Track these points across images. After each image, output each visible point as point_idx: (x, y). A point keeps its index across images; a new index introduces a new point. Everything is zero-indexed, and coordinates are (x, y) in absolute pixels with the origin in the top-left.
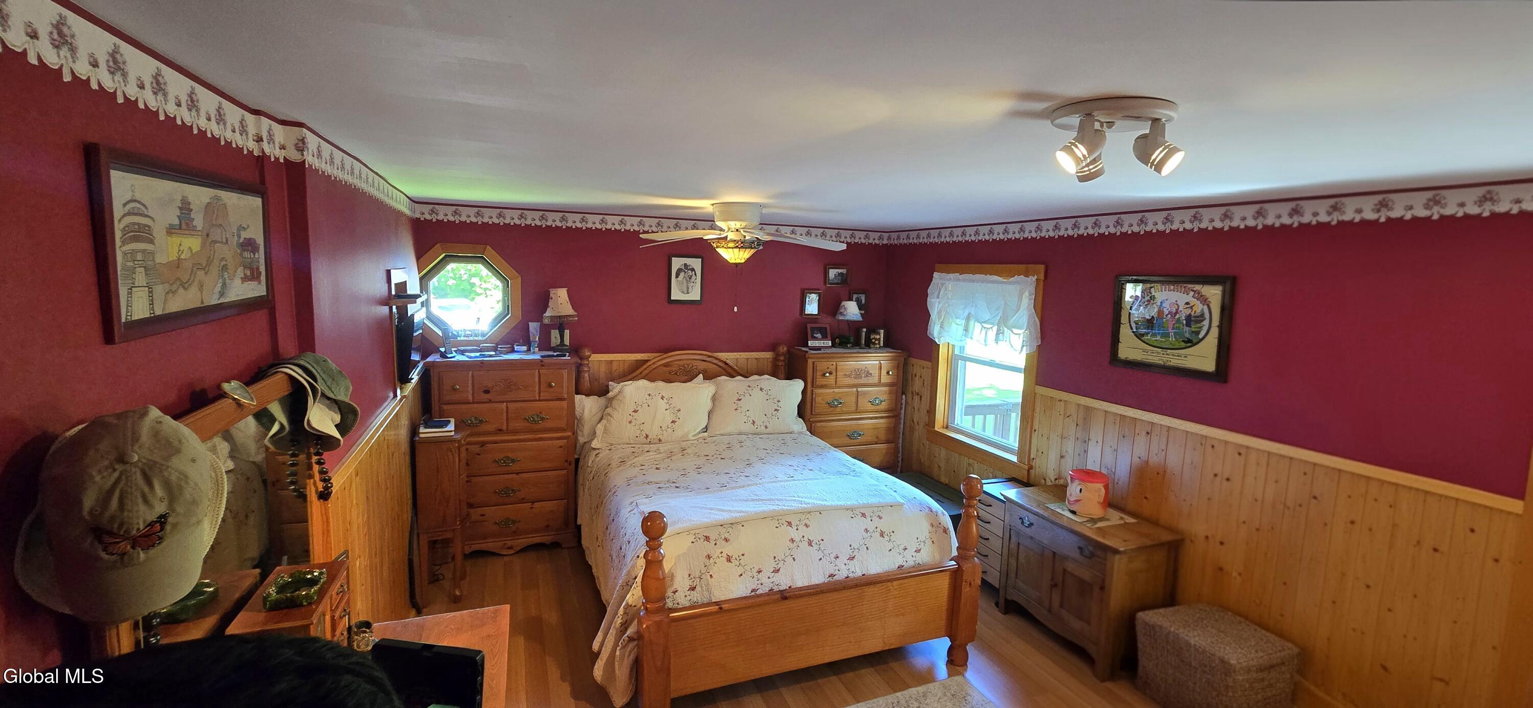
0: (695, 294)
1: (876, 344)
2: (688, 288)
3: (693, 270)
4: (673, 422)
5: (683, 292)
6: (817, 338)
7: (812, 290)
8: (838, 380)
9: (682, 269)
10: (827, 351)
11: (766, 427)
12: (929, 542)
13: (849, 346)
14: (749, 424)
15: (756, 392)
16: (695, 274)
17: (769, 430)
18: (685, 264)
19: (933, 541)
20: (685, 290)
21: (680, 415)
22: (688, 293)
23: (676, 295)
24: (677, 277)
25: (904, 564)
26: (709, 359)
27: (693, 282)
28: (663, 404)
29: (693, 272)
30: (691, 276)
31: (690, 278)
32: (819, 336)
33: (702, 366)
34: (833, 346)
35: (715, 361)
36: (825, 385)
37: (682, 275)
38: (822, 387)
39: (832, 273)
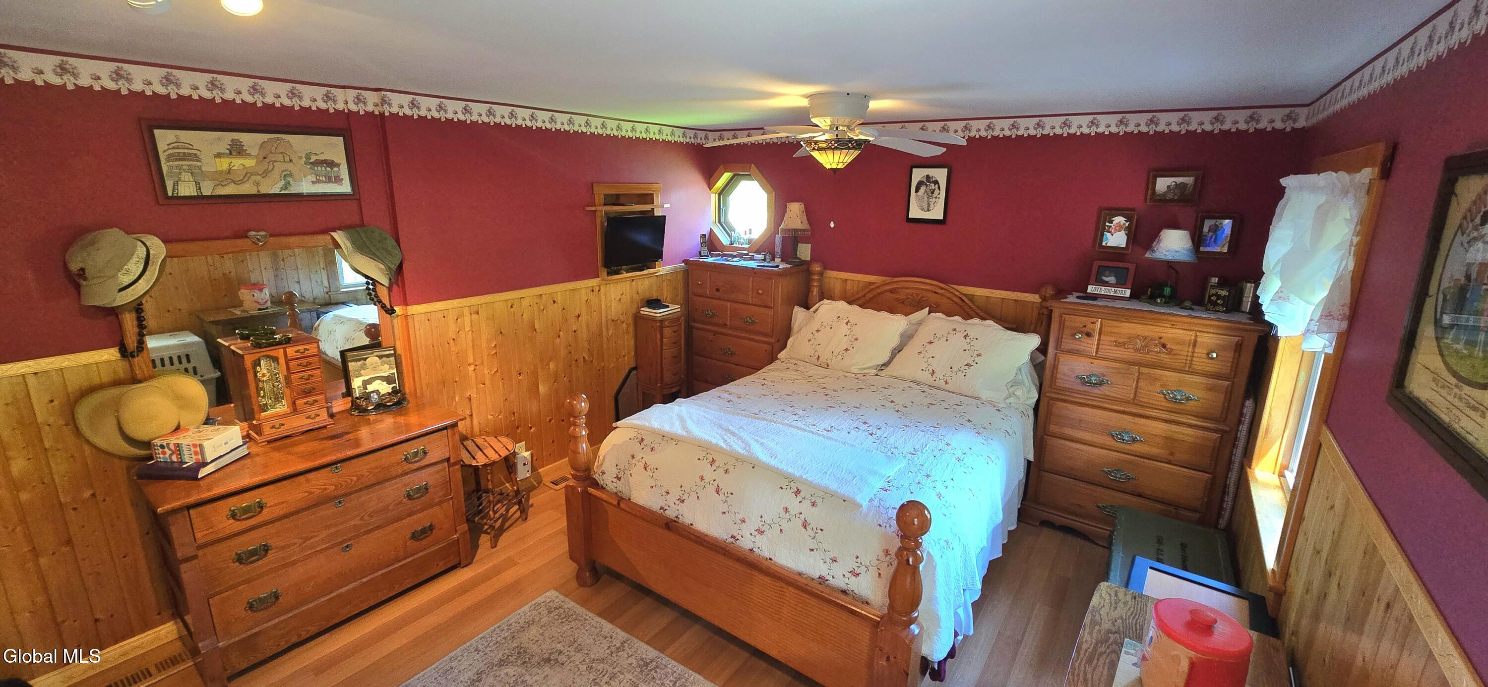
0: (937, 213)
1: (1218, 305)
2: (929, 205)
3: (936, 182)
4: (847, 350)
5: (923, 209)
6: (1107, 282)
7: (1118, 211)
8: (1100, 347)
9: (923, 182)
10: (1119, 304)
11: (946, 382)
12: (873, 571)
13: (1159, 300)
14: (927, 374)
15: (958, 340)
16: (939, 188)
17: (947, 387)
18: (928, 176)
19: (880, 574)
20: (925, 207)
21: (856, 344)
22: (929, 210)
23: (915, 212)
24: (917, 191)
25: (828, 577)
26: (941, 291)
27: (936, 198)
28: (845, 329)
29: (937, 185)
30: (934, 190)
31: (933, 193)
32: (1112, 279)
33: (933, 298)
34: (1133, 296)
35: (950, 295)
36: (1078, 351)
37: (923, 189)
38: (1070, 352)
39: (1163, 184)
